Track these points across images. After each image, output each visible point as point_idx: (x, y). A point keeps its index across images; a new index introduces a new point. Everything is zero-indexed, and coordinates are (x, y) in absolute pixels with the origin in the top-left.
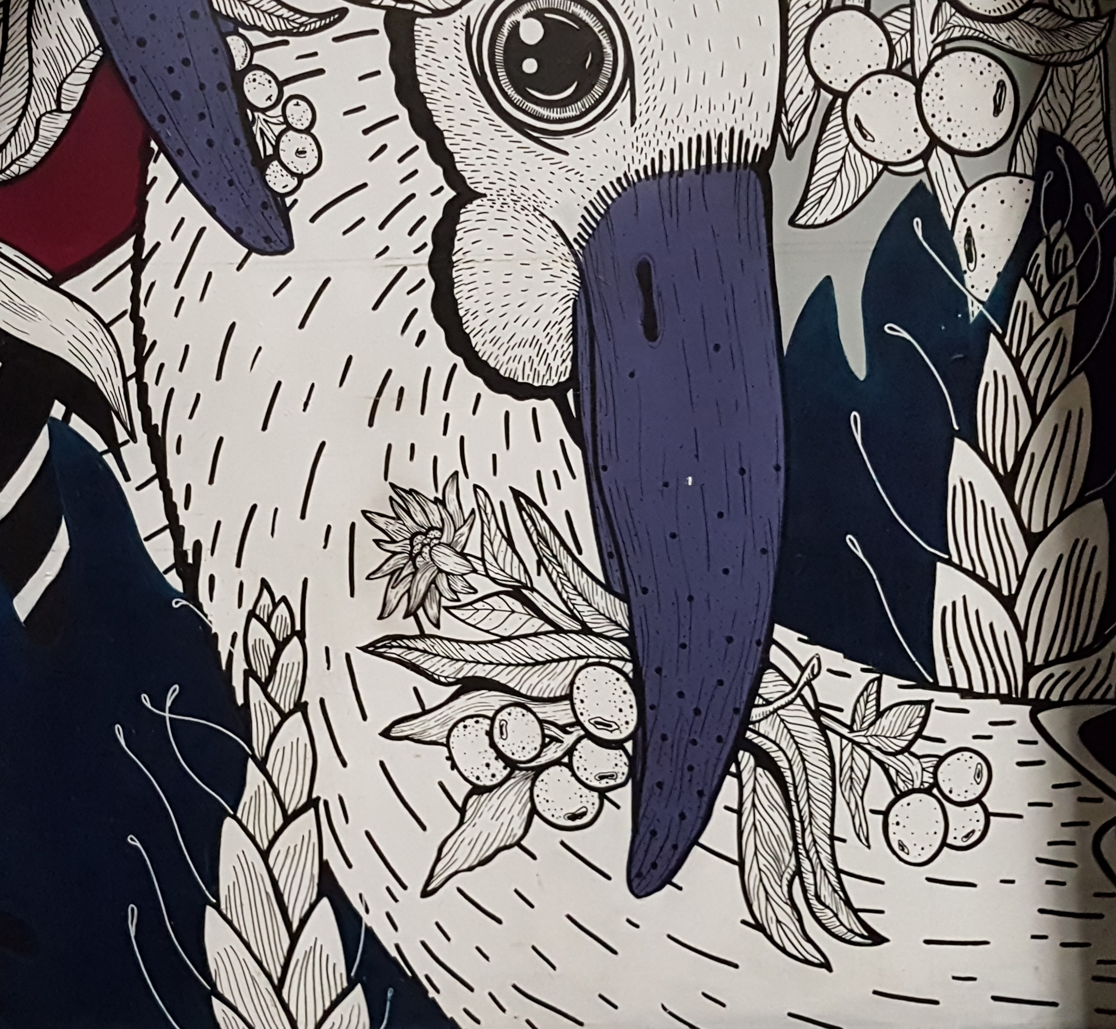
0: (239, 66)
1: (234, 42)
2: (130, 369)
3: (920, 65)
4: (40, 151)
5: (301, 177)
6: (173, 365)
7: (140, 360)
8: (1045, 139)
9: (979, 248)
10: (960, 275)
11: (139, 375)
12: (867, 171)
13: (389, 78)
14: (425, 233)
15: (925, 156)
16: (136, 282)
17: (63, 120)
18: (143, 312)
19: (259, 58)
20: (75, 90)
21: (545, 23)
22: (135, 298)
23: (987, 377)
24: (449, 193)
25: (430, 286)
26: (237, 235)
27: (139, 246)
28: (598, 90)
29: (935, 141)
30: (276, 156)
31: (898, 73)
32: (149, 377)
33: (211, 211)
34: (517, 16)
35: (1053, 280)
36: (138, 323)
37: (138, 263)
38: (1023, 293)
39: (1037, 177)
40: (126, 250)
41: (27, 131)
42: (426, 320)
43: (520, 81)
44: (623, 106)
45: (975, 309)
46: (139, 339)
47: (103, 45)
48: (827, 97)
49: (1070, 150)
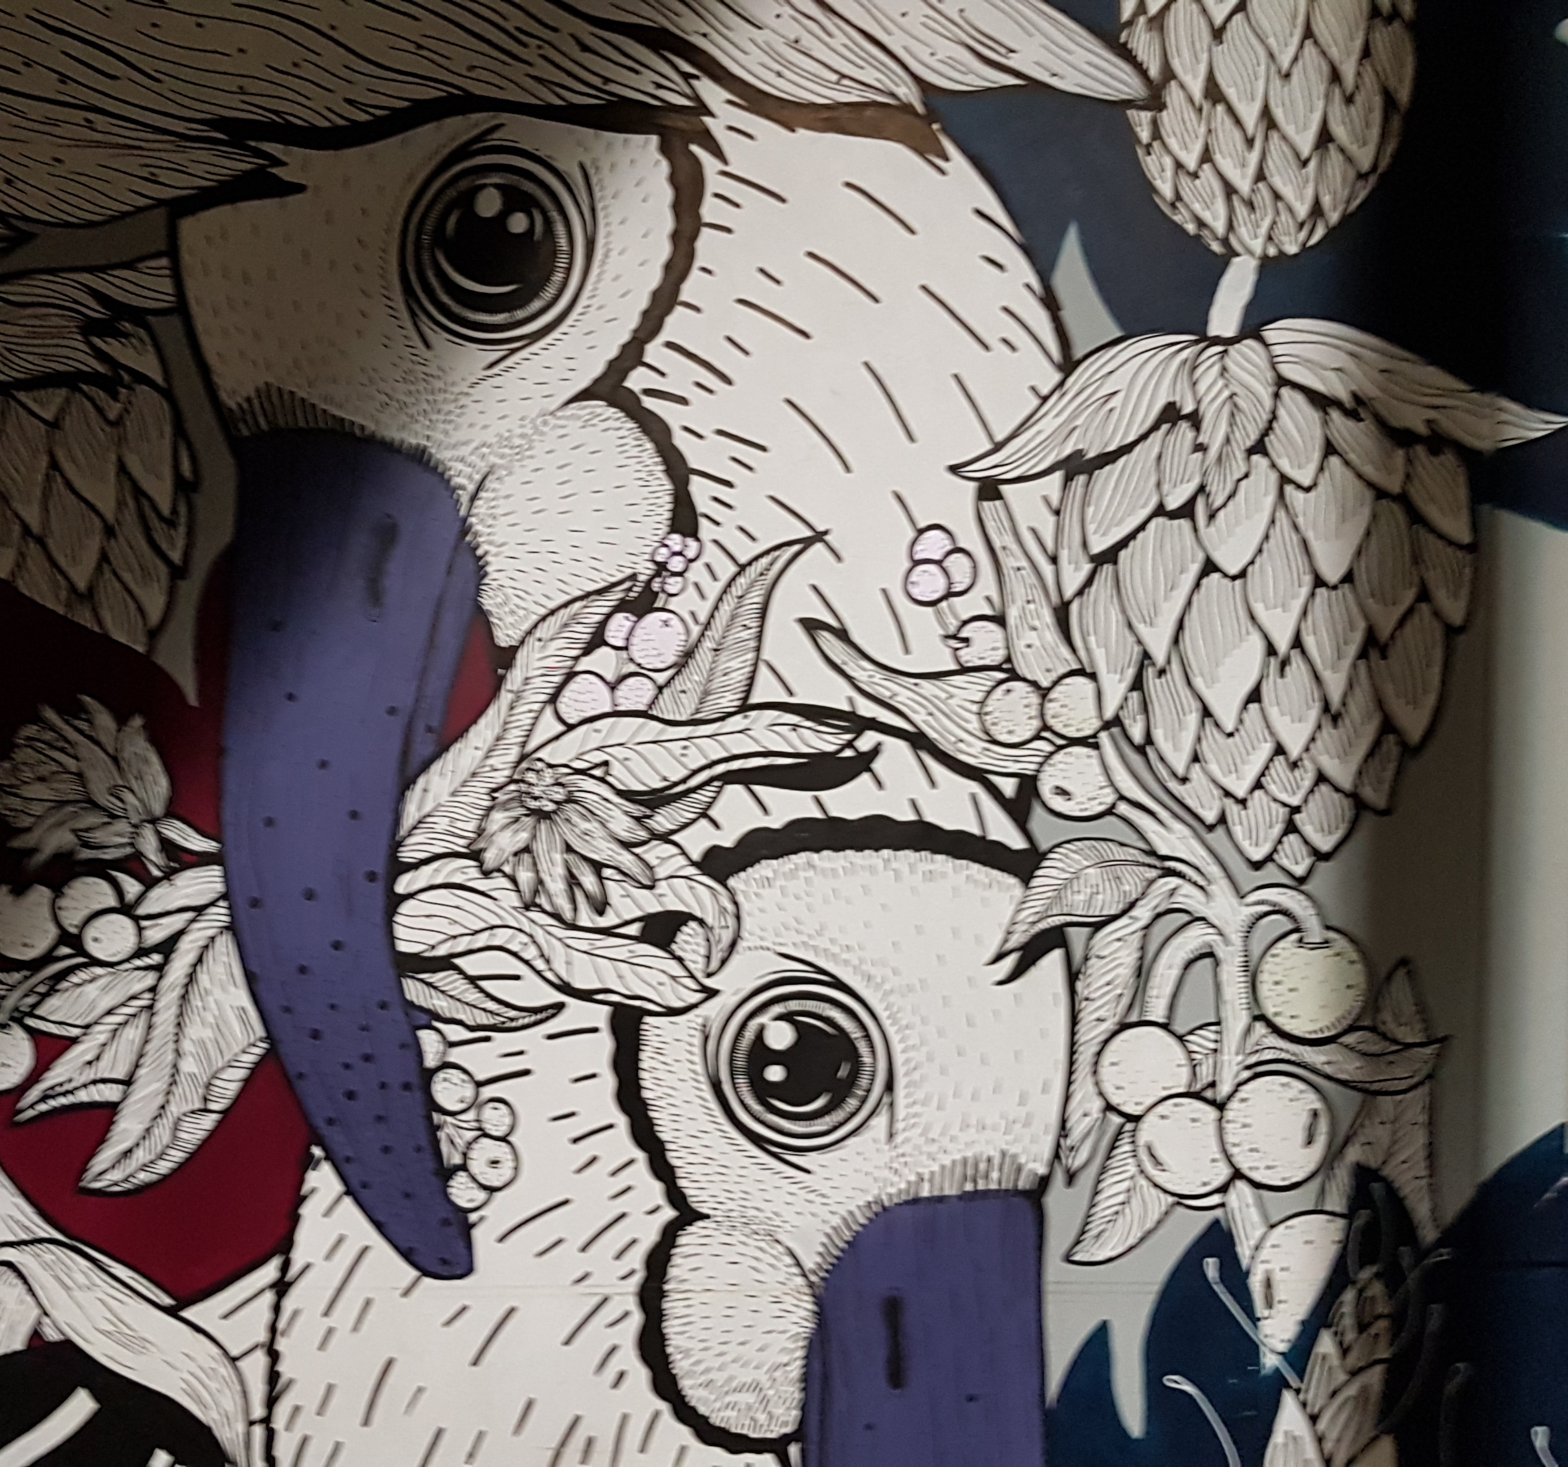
0: (430, 1061)
1: (428, 1039)
2: (258, 1412)
3: (1225, 1089)
4: (178, 1156)
6: (311, 1405)
7: (271, 1401)
8: (1364, 1175)
9: (1279, 1293)
10: (1255, 1320)
12: (1159, 1203)
13: (608, 1082)
14: (636, 1259)
15: (1223, 1189)
16: (277, 1309)
17: (209, 1122)
18: (281, 1345)
19: (455, 1055)
20: (229, 1085)
21: (799, 1027)
22: (273, 1329)
23: (1278, 1438)
24: (669, 1213)
25: (637, 1319)
26: (407, 1255)
27: (285, 1267)
28: (852, 1103)
29: (1238, 1175)
30: (463, 1167)
31: (1197, 1096)
32: (279, 1423)
33: (379, 1226)
34: (763, 1019)
35: (1362, 1327)
36: (274, 1356)
38: (1326, 1344)
39: (1349, 1216)
40: (269, 1272)
41: (162, 1133)
42: (629, 1360)
43: (763, 1091)
44: (880, 1122)
45: (1270, 1361)
46: (273, 1377)
48: (1117, 1120)
49: (1391, 1191)
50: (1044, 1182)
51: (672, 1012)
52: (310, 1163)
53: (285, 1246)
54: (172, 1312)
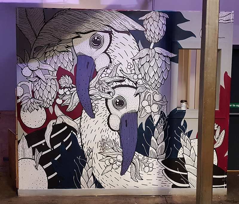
0: (92, 102)
1: (92, 101)
2: (79, 128)
3: (151, 105)
4: (73, 109)
5: (96, 112)
6: (83, 128)
7: (80, 127)
8: (161, 111)
9: (155, 120)
10: (153, 122)
11: (80, 128)
12: (146, 113)
13: (105, 104)
14: (107, 117)
15: (151, 112)
16: (80, 120)
17: (75, 107)
18: (81, 123)
19: (94, 102)
20: (77, 104)
21: (119, 100)
22: (80, 122)
23: (155, 131)
24: (109, 114)
25: (107, 121)
26: (90, 117)
27: (81, 117)
28: (123, 106)
29: (152, 111)
30: (94, 110)
31: (149, 105)
32: (81, 129)
33: (88, 115)
34: (117, 99)
35: (161, 123)
36: (80, 124)
37: (81, 119)
38: (159, 124)
39: (160, 115)
40: (80, 118)
41: (72, 107)
42: (107, 124)
43: (117, 105)
44: (125, 107)
45: (154, 125)
46: (80, 125)
47: (80, 100)
48: (143, 107)
49: (163, 112)
50: (138, 112)
51: (110, 99)
52: (83, 110)
53: (81, 116)
54: (73, 120)
